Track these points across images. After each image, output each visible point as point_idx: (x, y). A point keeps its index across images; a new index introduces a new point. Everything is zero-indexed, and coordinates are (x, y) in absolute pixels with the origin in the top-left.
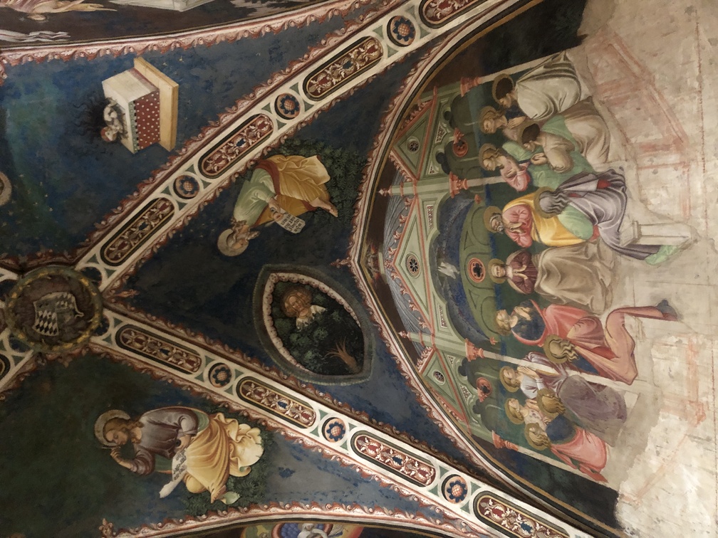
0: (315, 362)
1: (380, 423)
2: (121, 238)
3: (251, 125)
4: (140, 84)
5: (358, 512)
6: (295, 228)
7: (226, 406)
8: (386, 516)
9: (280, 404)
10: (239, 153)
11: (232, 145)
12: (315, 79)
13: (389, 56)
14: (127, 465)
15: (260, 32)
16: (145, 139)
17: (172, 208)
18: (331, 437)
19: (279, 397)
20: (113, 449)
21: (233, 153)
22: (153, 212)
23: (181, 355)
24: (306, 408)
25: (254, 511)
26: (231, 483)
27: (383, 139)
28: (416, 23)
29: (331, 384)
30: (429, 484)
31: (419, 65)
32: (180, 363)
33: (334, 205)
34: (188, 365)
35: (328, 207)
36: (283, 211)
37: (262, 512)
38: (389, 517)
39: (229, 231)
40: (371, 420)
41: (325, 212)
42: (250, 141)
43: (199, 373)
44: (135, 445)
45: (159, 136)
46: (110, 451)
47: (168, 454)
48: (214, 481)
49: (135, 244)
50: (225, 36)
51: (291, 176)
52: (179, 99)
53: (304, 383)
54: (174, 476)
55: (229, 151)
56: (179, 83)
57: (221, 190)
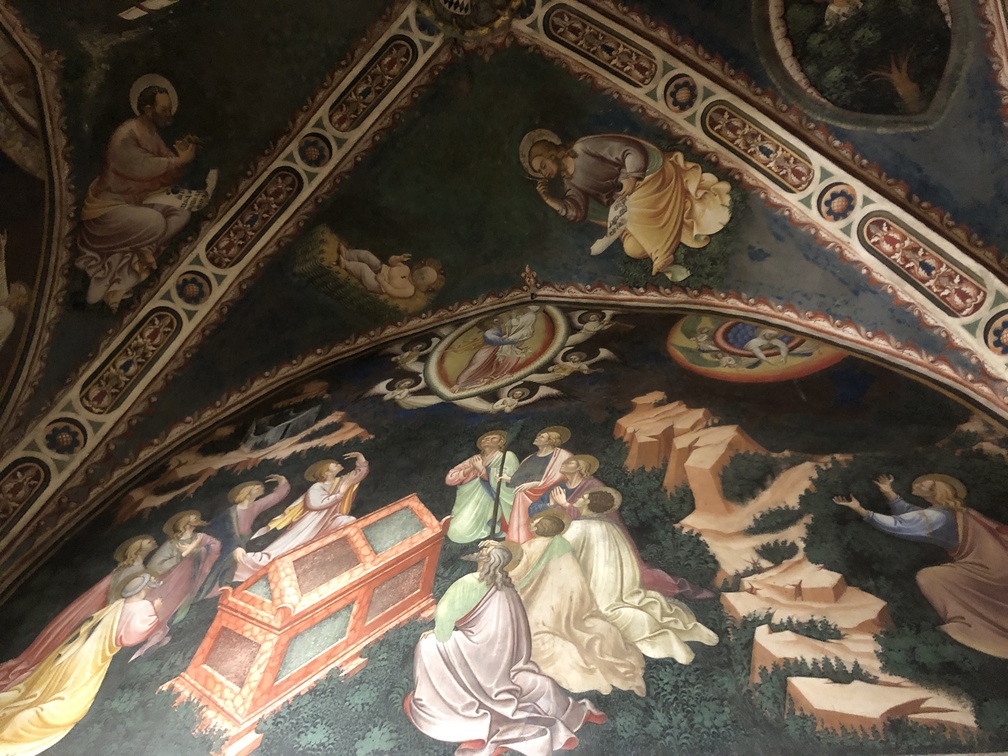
0: (843, 87)
1: (925, 205)
5: (850, 333)
7: (689, 143)
8: (890, 348)
9: (762, 149)
14: (555, 206)
18: (830, 212)
19: (763, 138)
20: (540, 181)
23: (630, 56)
24: (801, 162)
25: (706, 298)
26: (681, 254)
29: (859, 128)
30: (967, 315)
32: (628, 68)
34: (637, 73)
37: (716, 302)
38: (895, 350)
40: (909, 197)
43: (651, 86)
44: (565, 181)
46: (536, 184)
47: (605, 200)
48: (659, 247)
53: (813, 121)
54: (609, 230)
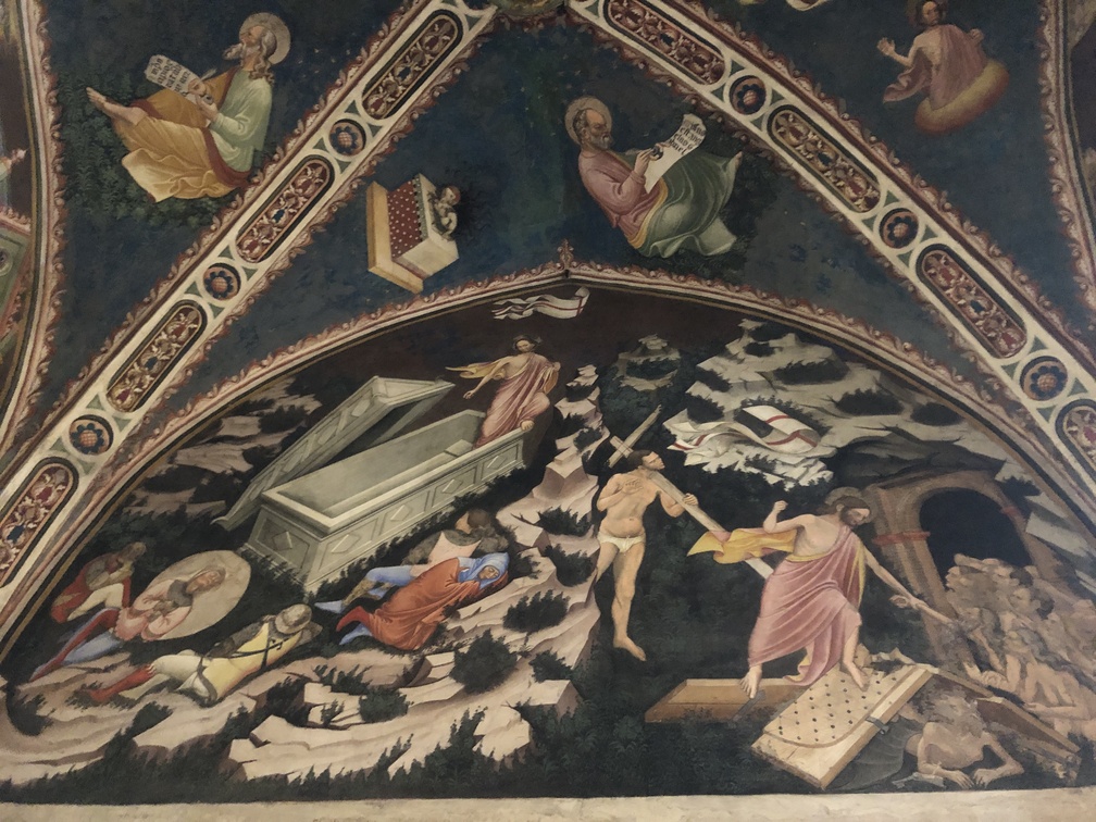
2: (434, 55)
3: (268, 244)
4: (415, 263)
6: (163, 65)
10: (279, 200)
11: (291, 211)
12: (191, 330)
13: (97, 397)
15: (274, 356)
16: (406, 195)
17: (365, 104)
21: (289, 197)
22: (391, 96)
27: (50, 244)
28: (74, 454)
31: (38, 382)
33: (100, 112)
35: (109, 106)
36: (191, 98)
39: (276, 59)
41: (113, 98)
42: (266, 220)
45: (388, 200)
49: (415, 45)
50: (317, 341)
51: (191, 163)
52: (367, 253)
55: (293, 201)
56: (368, 272)
57: (296, 131)
